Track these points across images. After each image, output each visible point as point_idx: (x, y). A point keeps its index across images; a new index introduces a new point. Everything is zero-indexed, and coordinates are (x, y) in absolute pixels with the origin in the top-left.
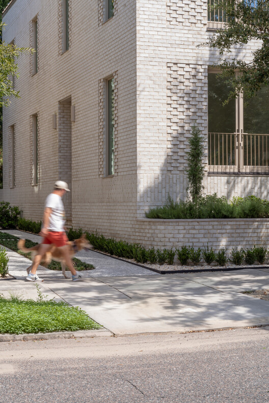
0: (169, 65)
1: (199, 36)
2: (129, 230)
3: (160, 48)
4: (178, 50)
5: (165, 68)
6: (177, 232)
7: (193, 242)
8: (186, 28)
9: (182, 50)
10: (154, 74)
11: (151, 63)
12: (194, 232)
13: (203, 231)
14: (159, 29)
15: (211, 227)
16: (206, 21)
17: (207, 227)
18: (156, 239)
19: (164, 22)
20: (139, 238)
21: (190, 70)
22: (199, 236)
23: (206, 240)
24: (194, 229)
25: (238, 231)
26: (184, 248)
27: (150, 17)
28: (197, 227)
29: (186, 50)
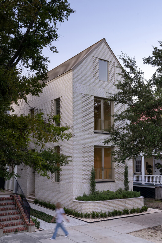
0: (83, 145)
1: (91, 135)
2: (68, 204)
3: (80, 140)
4: (85, 140)
5: (81, 147)
6: (90, 206)
7: (96, 210)
8: (88, 133)
9: (86, 140)
10: (78, 149)
11: (77, 145)
12: (96, 206)
13: (99, 206)
14: (80, 133)
15: (101, 204)
16: (93, 130)
17: (100, 204)
18: (82, 209)
19: (81, 131)
20: (73, 207)
21: (89, 147)
22: (98, 207)
23: (100, 209)
24: (96, 205)
25: (109, 205)
26: (93, 213)
27: (77, 129)
28: (97, 204)
29: (88, 140)
